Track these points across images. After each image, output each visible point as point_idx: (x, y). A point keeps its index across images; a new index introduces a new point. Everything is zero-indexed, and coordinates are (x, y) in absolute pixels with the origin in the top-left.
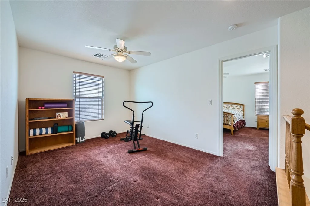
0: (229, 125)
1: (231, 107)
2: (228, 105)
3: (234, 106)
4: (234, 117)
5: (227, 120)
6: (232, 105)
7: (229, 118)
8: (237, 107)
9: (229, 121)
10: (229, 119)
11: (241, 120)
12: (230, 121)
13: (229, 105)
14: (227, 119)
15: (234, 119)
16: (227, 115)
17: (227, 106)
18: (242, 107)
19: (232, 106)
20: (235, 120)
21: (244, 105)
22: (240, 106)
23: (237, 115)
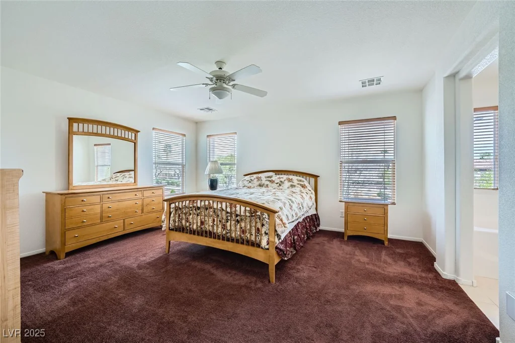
0: (262, 248)
1: (286, 182)
2: (281, 176)
3: (295, 178)
4: (278, 221)
5: (258, 229)
6: (291, 177)
7: (265, 223)
8: (300, 181)
9: (263, 232)
10: (263, 225)
11: (306, 218)
12: (266, 234)
13: (284, 177)
14: (259, 225)
15: (277, 228)
16: (259, 213)
17: (280, 178)
18: (312, 180)
19: (290, 180)
20: (279, 230)
21: (316, 177)
22: (308, 178)
23: (295, 206)
